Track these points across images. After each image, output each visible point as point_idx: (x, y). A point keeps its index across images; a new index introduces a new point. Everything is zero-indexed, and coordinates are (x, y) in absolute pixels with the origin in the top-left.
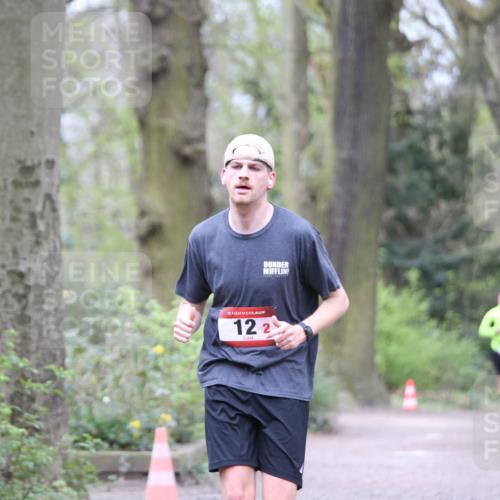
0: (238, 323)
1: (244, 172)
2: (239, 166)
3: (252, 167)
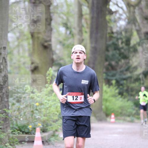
1: (78, 54)
2: (76, 53)
3: (80, 53)
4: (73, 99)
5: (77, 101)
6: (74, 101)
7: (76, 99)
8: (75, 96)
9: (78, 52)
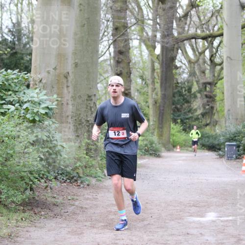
0: (115, 132)
1: (114, 87)
2: (113, 86)
3: (117, 86)
4: (115, 135)
5: (120, 137)
6: (116, 136)
7: (118, 135)
8: (116, 132)
9: (115, 85)
